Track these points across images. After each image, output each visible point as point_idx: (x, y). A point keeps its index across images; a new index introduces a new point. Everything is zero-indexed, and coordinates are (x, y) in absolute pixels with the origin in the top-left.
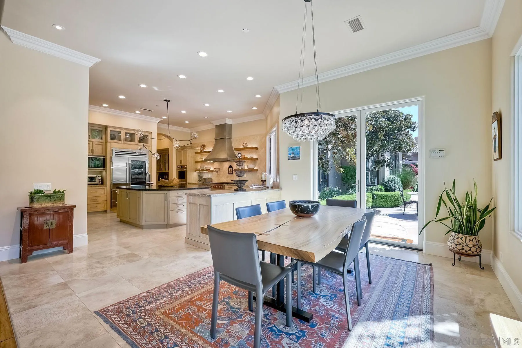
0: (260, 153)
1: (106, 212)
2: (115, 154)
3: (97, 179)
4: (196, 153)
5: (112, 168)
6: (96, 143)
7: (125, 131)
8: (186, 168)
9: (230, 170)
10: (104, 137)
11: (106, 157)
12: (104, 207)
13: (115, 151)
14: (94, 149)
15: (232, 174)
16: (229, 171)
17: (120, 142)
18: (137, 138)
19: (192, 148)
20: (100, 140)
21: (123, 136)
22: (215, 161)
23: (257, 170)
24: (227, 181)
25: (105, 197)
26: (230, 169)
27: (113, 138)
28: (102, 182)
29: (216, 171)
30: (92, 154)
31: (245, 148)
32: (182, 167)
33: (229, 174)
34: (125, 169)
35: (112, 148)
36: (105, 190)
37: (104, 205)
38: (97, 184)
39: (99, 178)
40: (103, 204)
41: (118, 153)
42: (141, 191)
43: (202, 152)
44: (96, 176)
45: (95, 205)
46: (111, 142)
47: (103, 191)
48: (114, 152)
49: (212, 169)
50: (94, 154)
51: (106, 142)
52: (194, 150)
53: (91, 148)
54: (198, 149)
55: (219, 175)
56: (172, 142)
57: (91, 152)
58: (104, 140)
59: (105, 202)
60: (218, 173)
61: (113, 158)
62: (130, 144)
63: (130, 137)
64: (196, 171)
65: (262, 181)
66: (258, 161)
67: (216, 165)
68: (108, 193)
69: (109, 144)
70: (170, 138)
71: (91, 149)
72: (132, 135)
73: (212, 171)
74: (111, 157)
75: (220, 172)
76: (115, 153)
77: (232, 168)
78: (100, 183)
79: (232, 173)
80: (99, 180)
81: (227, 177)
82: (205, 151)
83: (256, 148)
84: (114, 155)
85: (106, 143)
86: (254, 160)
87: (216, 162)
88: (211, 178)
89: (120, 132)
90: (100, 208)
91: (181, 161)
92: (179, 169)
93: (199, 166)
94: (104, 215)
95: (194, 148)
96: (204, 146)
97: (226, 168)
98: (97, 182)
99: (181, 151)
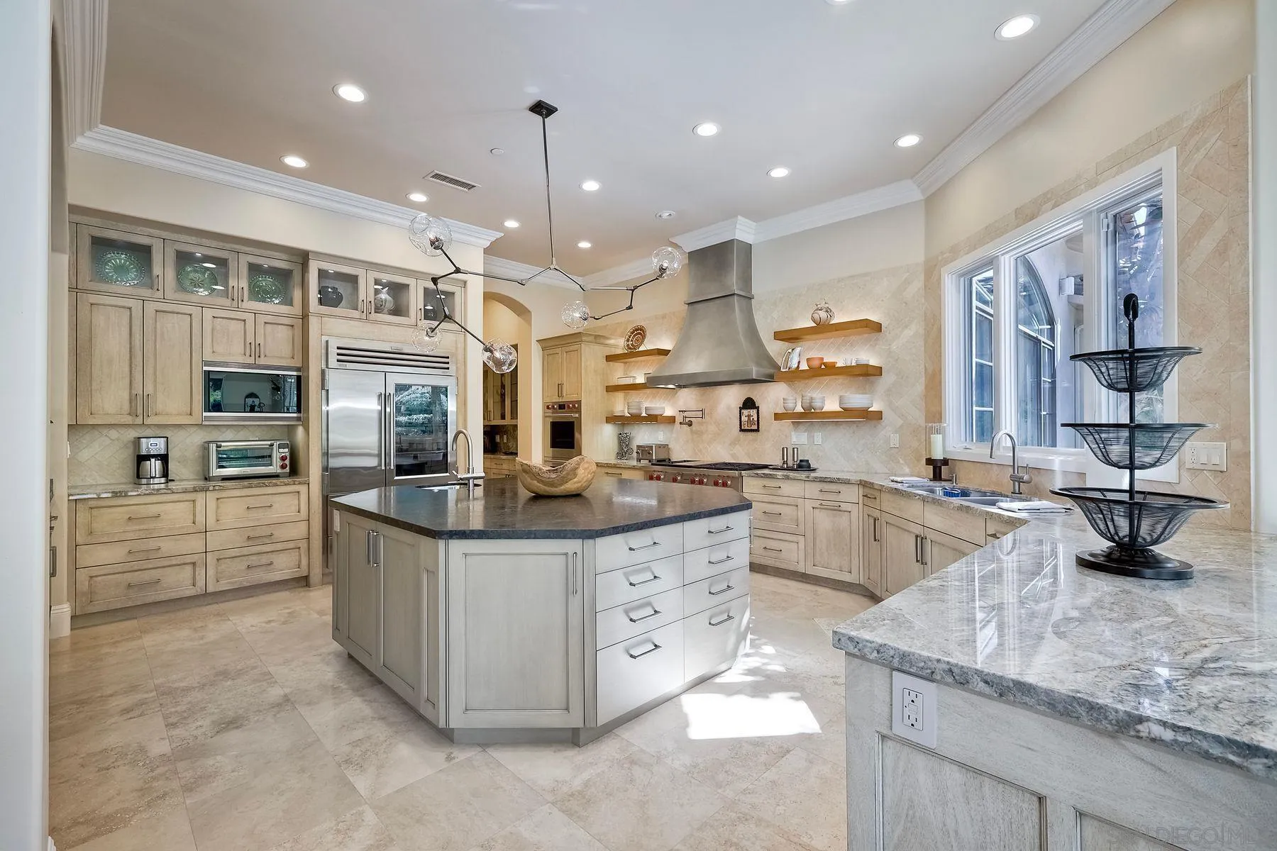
0: (894, 347)
1: (303, 582)
2: (338, 361)
3: (276, 456)
4: (610, 358)
5: (328, 412)
6: (269, 319)
7: (373, 275)
8: (579, 410)
9: (749, 416)
10: (297, 294)
11: (305, 374)
12: (300, 561)
13: (338, 348)
14: (260, 340)
15: (757, 430)
16: (744, 419)
17: (356, 314)
18: (416, 300)
19: (598, 339)
20: (285, 309)
21: (366, 290)
22: (686, 382)
23: (878, 415)
24: (733, 456)
25: (304, 526)
26: (745, 412)
27: (329, 298)
28: (294, 467)
29: (687, 420)
30: (251, 361)
31: (822, 328)
32: (562, 407)
33: (741, 430)
34: (376, 415)
35: (324, 338)
36: (304, 497)
37: (300, 555)
38: (276, 476)
39: (281, 450)
40: (295, 554)
41: (349, 355)
42: (441, 543)
43: (632, 354)
44: (272, 445)
45: (264, 559)
46: (321, 316)
47: (296, 502)
48: (333, 352)
49: (669, 412)
50: (262, 361)
51: (305, 317)
52: (601, 347)
53: (250, 339)
54: (619, 344)
55: (699, 433)
56: (530, 323)
57: (248, 354)
58: (297, 309)
59: (303, 545)
60: (694, 427)
61: (332, 377)
62: (390, 324)
63: (394, 299)
64: (611, 419)
65: (930, 461)
66: (887, 380)
67: (688, 399)
68: (312, 511)
69: (314, 323)
70: (520, 310)
71: (248, 341)
72: (397, 290)
73: (671, 420)
74: (323, 372)
75: (701, 424)
76: (338, 354)
77: (758, 408)
78: (287, 470)
79: (755, 427)
80: (283, 459)
81: (734, 443)
82: (642, 348)
83: (877, 327)
84: (333, 362)
85: (305, 320)
86: (866, 374)
87: (685, 387)
88: (665, 447)
89: (353, 280)
90: (285, 566)
91: (560, 386)
92: (549, 413)
93: (620, 406)
94: (302, 593)
95: (602, 340)
96: (639, 333)
97: (729, 408)
98: (274, 468)
99: (558, 350)
